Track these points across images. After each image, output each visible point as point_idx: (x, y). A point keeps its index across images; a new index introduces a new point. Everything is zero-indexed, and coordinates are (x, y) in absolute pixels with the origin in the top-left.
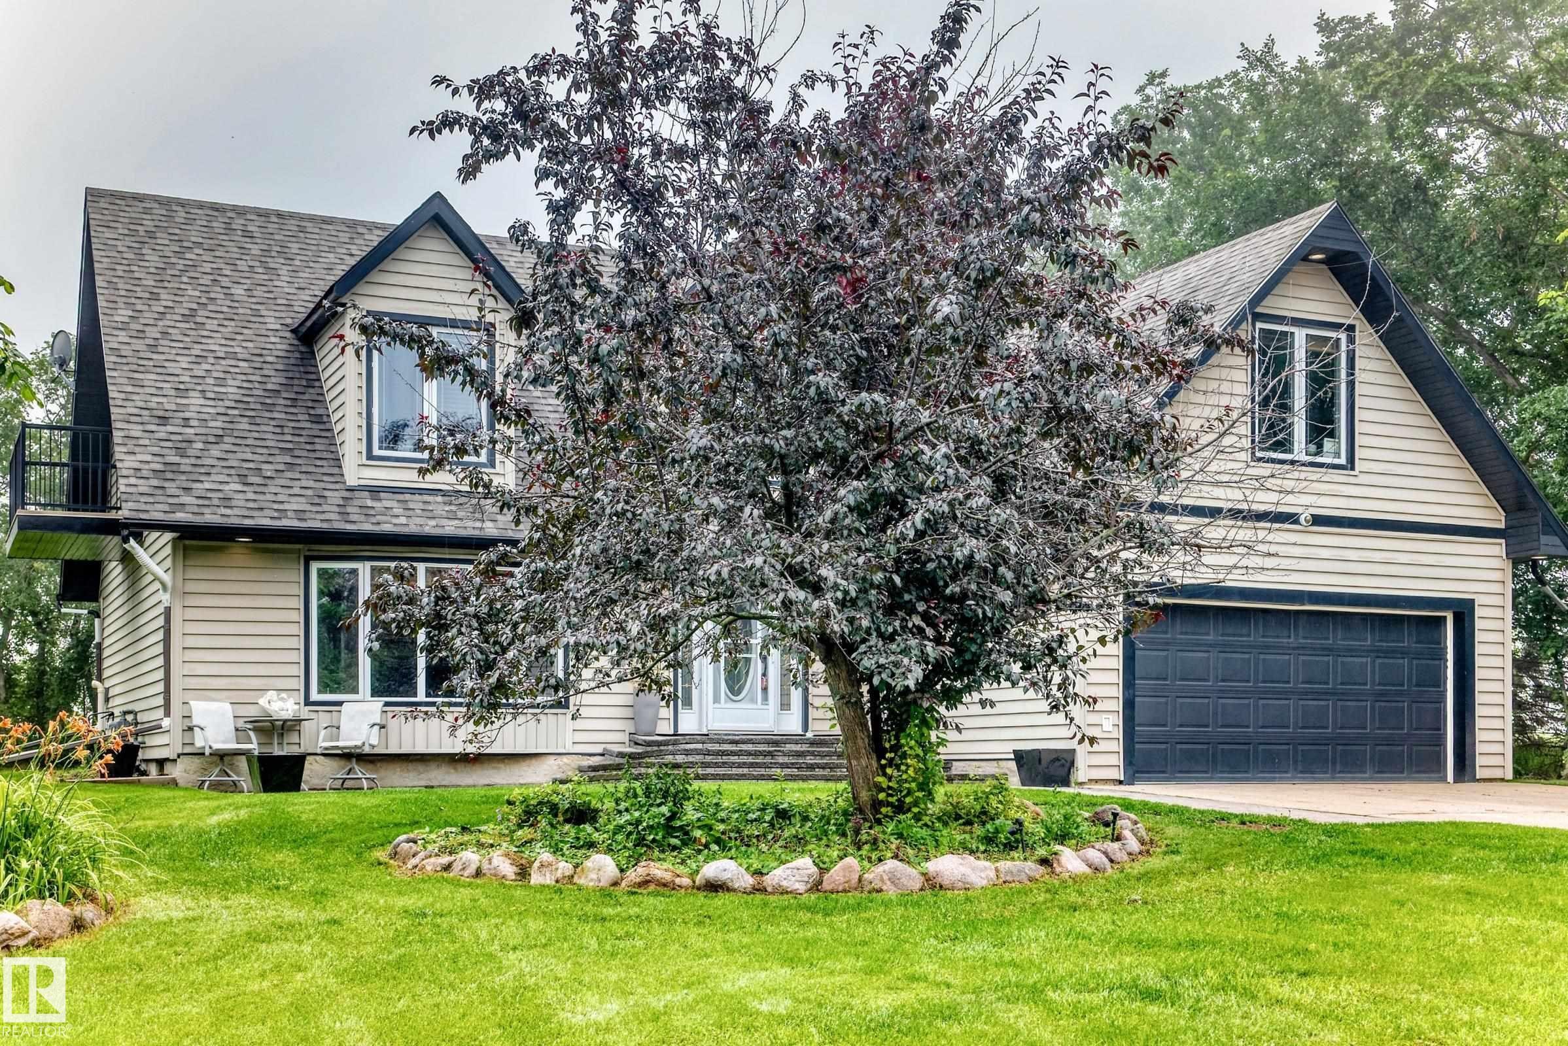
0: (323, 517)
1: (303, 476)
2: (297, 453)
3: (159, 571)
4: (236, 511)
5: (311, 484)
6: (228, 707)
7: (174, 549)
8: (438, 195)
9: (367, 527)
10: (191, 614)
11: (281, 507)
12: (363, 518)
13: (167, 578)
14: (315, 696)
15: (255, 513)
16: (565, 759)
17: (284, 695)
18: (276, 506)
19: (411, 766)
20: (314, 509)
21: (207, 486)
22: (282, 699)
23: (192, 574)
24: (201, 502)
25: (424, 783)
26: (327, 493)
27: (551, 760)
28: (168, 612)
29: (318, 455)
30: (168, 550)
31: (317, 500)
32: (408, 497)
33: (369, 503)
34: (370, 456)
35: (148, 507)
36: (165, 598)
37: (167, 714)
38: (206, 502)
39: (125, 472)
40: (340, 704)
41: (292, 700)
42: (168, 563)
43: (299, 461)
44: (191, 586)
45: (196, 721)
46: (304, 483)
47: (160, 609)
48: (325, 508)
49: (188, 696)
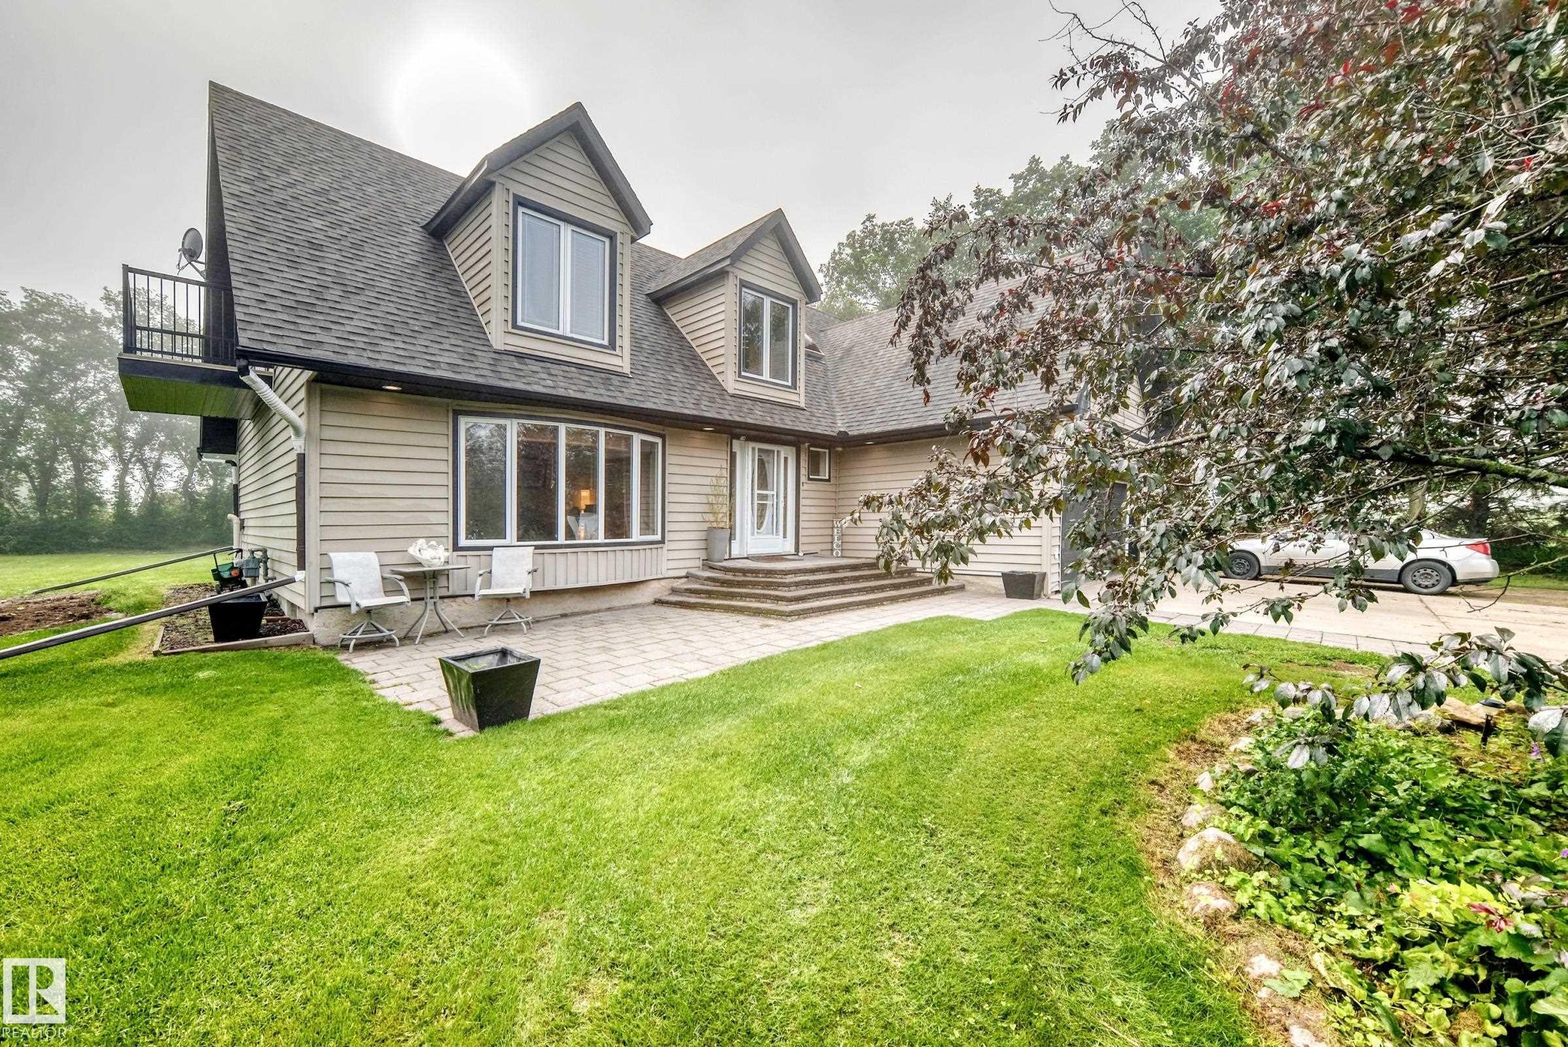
0: (477, 372)
1: (451, 335)
2: (441, 316)
3: (293, 415)
4: (384, 357)
5: (460, 343)
6: (373, 557)
7: (309, 393)
8: (578, 106)
9: (519, 385)
10: (328, 462)
11: (433, 358)
12: (514, 378)
13: (302, 423)
14: (463, 542)
15: (407, 361)
16: (663, 583)
17: (433, 543)
18: (428, 357)
19: (549, 599)
20: (467, 364)
21: (349, 329)
22: (431, 547)
23: (331, 419)
24: (343, 343)
25: (560, 612)
26: (476, 353)
27: (655, 584)
28: (301, 460)
29: (462, 320)
30: (302, 394)
31: (468, 357)
32: (549, 365)
33: (517, 365)
34: (515, 326)
35: (274, 340)
36: (298, 444)
37: (301, 565)
38: (350, 344)
39: (243, 300)
40: (491, 548)
41: (442, 547)
42: (302, 408)
43: (446, 323)
44: (328, 433)
45: (338, 574)
46: (453, 341)
47: (293, 456)
48: (477, 364)
49: (326, 547)
